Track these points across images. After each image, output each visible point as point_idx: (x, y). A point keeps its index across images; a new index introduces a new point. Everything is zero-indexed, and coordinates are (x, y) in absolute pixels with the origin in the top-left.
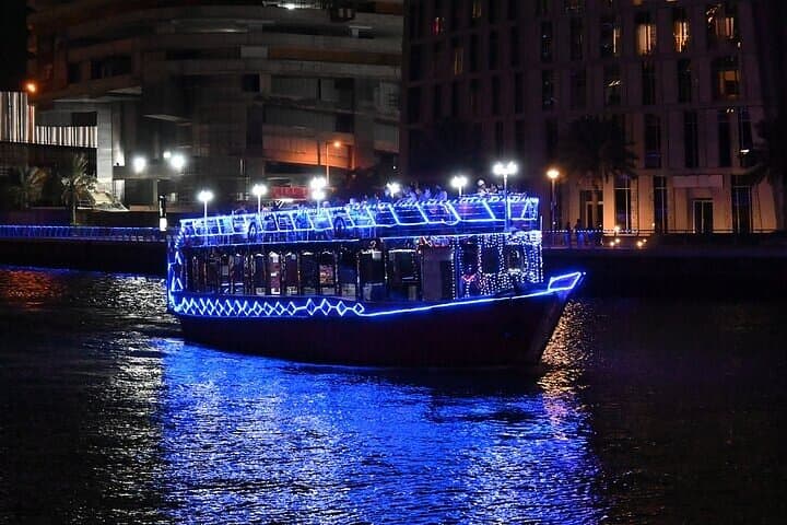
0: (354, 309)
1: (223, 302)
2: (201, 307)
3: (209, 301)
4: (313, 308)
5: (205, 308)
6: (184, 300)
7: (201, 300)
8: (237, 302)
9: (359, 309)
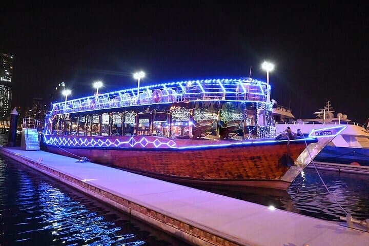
0: (168, 144)
1: (72, 139)
2: (60, 142)
3: (64, 139)
4: (134, 142)
5: (62, 142)
6: (51, 139)
7: (60, 138)
8: (80, 139)
9: (171, 144)
